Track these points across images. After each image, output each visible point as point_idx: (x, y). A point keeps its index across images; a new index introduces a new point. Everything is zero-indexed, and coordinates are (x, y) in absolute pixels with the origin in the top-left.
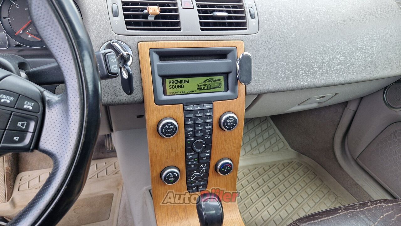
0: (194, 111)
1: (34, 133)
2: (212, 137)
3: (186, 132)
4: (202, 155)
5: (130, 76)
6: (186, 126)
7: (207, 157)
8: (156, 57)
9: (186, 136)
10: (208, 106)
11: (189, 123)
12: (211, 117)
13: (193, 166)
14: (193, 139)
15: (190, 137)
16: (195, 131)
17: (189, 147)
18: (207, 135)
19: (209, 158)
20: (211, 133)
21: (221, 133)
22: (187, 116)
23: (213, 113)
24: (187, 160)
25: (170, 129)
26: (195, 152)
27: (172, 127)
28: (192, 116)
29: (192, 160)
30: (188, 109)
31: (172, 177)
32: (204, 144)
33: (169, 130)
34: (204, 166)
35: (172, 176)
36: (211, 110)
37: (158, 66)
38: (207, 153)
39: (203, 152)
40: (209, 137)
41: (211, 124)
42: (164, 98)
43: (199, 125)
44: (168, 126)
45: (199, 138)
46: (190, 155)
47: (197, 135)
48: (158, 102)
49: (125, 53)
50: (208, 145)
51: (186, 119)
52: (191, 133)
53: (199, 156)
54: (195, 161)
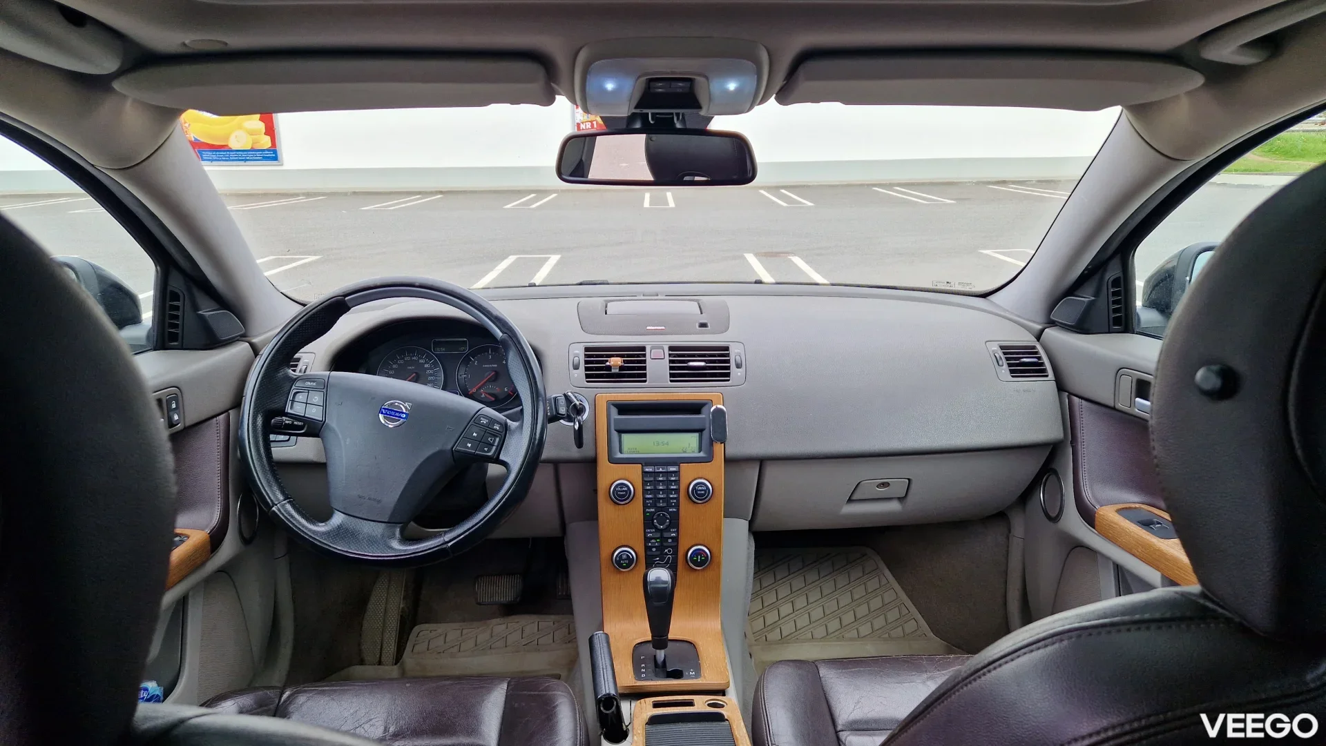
0: (656, 474)
1: (497, 446)
2: (678, 510)
3: (645, 499)
4: (666, 535)
5: (580, 427)
6: (645, 491)
7: (672, 538)
8: (614, 411)
9: (645, 506)
10: (672, 469)
11: (648, 488)
12: (677, 482)
13: (654, 549)
14: (653, 510)
15: (649, 508)
16: (657, 500)
17: (648, 522)
18: (672, 507)
19: (676, 539)
20: (677, 506)
21: (691, 506)
22: (646, 479)
23: (679, 478)
24: (647, 540)
25: (624, 491)
26: (656, 527)
27: (626, 489)
28: (652, 479)
29: (653, 541)
30: (647, 470)
31: (625, 559)
32: (668, 519)
33: (622, 493)
34: (669, 551)
35: (624, 557)
36: (677, 473)
37: (615, 420)
38: (674, 532)
39: (667, 529)
40: (674, 510)
41: (677, 491)
42: (619, 455)
43: (661, 493)
44: (621, 488)
45: (662, 509)
46: (650, 533)
47: (658, 505)
48: (613, 460)
49: (578, 403)
50: (675, 521)
51: (644, 483)
52: (651, 501)
53: (662, 537)
54: (657, 542)
